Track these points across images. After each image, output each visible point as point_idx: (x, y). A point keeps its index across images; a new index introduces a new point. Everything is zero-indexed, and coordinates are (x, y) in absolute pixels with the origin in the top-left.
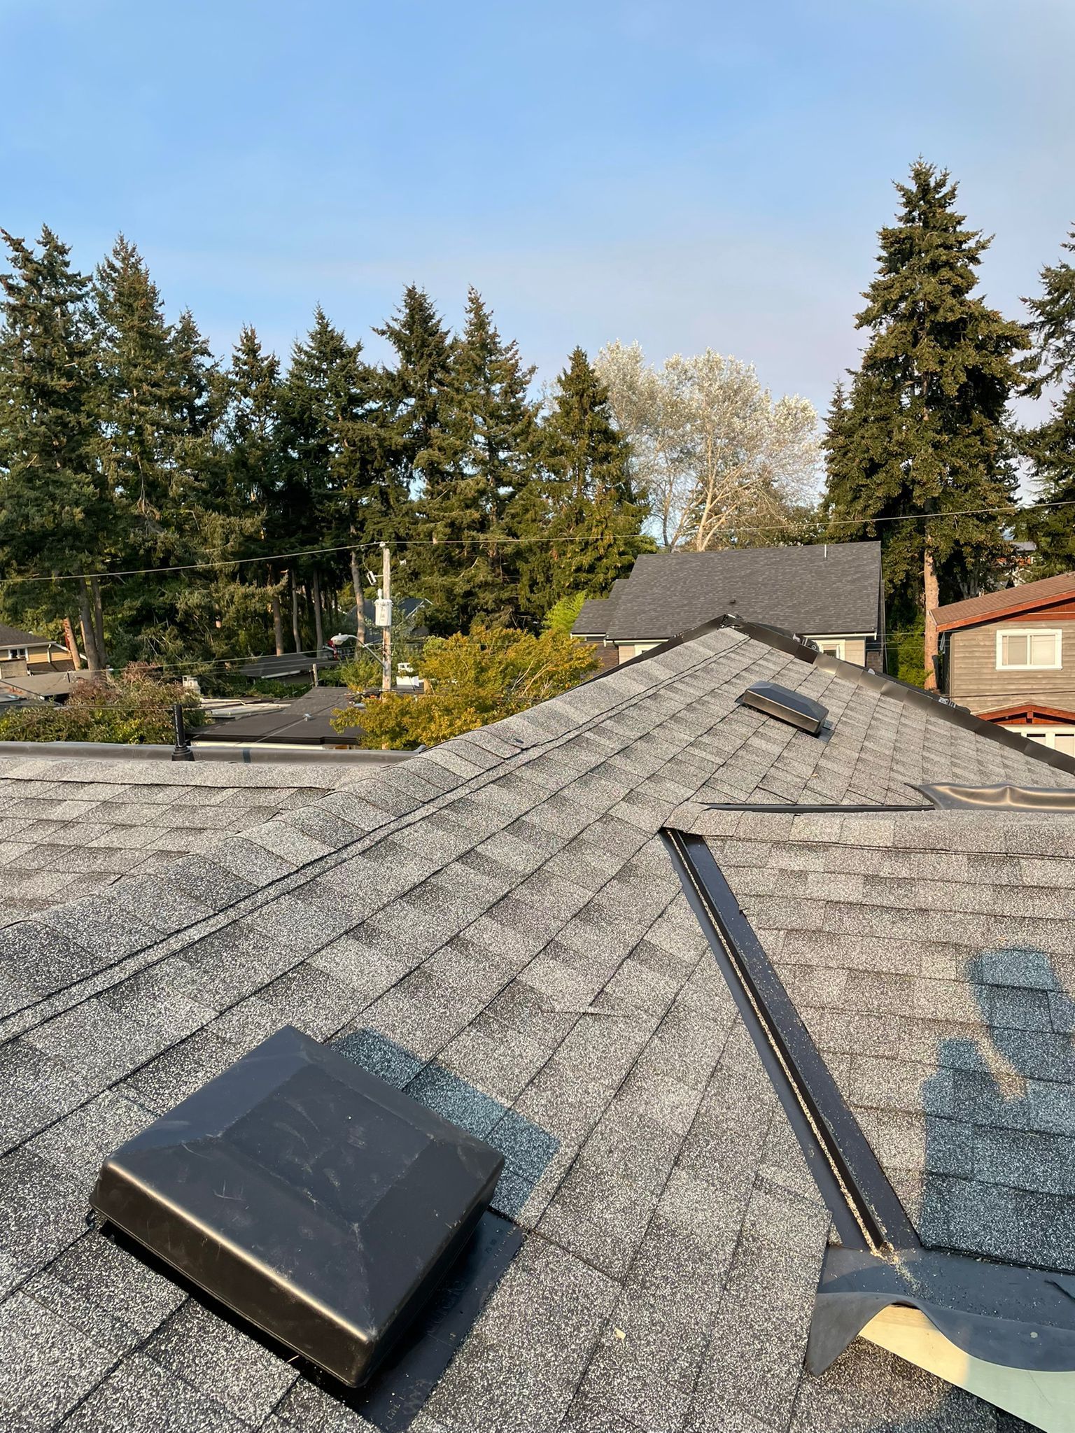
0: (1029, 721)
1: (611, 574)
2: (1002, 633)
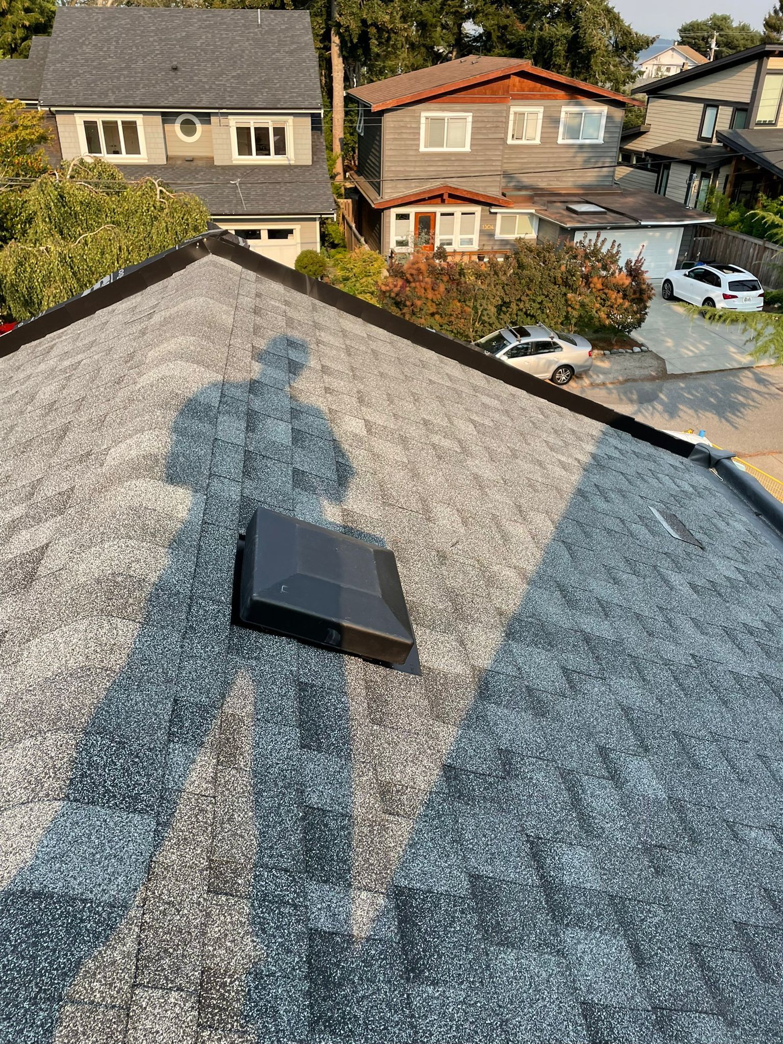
0: (443, 201)
1: (20, 33)
2: (426, 114)
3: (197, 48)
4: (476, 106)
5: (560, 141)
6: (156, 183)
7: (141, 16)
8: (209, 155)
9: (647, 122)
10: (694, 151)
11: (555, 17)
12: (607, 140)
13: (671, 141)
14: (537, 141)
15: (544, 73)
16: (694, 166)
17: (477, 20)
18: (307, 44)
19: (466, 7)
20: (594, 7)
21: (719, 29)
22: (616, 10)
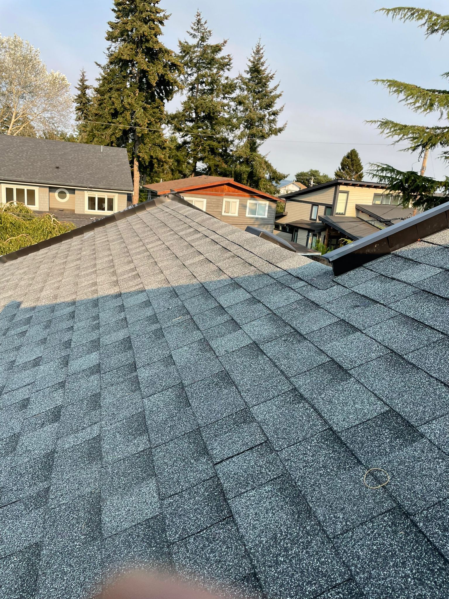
3: (69, 159)
4: (208, 197)
5: (247, 215)
6: (52, 216)
7: (40, 142)
8: (73, 208)
9: (286, 211)
10: (308, 224)
11: (241, 163)
12: (269, 216)
13: (297, 220)
14: (236, 215)
15: (239, 185)
16: (309, 231)
17: (205, 161)
18: (125, 163)
19: (199, 155)
20: (260, 160)
21: (314, 176)
22: (269, 162)
